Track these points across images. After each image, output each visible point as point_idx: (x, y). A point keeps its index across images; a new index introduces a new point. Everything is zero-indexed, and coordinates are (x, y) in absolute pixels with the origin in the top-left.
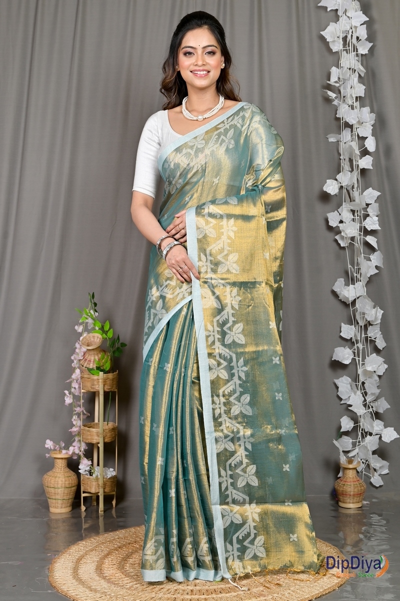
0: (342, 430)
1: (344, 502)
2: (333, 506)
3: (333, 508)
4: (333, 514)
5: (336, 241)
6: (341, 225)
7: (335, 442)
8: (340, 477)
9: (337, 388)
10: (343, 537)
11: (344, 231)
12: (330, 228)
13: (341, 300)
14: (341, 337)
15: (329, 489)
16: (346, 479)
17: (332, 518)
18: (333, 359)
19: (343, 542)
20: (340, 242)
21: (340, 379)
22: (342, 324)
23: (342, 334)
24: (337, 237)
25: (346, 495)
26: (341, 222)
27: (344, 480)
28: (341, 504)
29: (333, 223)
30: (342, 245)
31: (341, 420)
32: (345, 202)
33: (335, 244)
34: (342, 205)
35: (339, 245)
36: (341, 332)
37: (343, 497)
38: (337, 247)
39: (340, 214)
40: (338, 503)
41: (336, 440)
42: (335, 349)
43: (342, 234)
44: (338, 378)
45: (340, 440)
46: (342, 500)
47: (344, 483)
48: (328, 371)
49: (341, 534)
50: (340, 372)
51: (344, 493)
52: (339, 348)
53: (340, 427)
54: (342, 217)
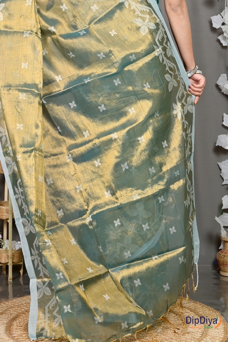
0: (223, 208)
1: (224, 271)
2: (215, 275)
3: (215, 277)
4: (215, 281)
5: (219, 41)
6: (223, 27)
7: (217, 219)
8: (221, 249)
9: (221, 170)
10: (224, 302)
11: (226, 32)
12: (214, 30)
13: (223, 93)
14: (223, 126)
15: (211, 260)
16: (227, 251)
17: (214, 285)
18: (216, 145)
19: (224, 306)
20: (222, 41)
21: (223, 162)
22: (225, 114)
23: (224, 123)
24: (220, 38)
25: (226, 265)
26: (223, 24)
27: (225, 251)
28: (222, 273)
29: (216, 25)
30: (224, 45)
31: (223, 199)
32: (227, 6)
33: (218, 44)
34: (224, 9)
35: (221, 44)
36: (223, 121)
37: (224, 267)
38: (219, 47)
39: (223, 17)
40: (219, 272)
41: (218, 217)
42: (219, 136)
43: (225, 34)
44: (221, 162)
45: (221, 216)
46: (222, 269)
47: (224, 255)
48: (212, 156)
49: (222, 300)
50: (223, 156)
51: (225, 263)
52: (222, 135)
53: (222, 205)
54: (224, 20)
